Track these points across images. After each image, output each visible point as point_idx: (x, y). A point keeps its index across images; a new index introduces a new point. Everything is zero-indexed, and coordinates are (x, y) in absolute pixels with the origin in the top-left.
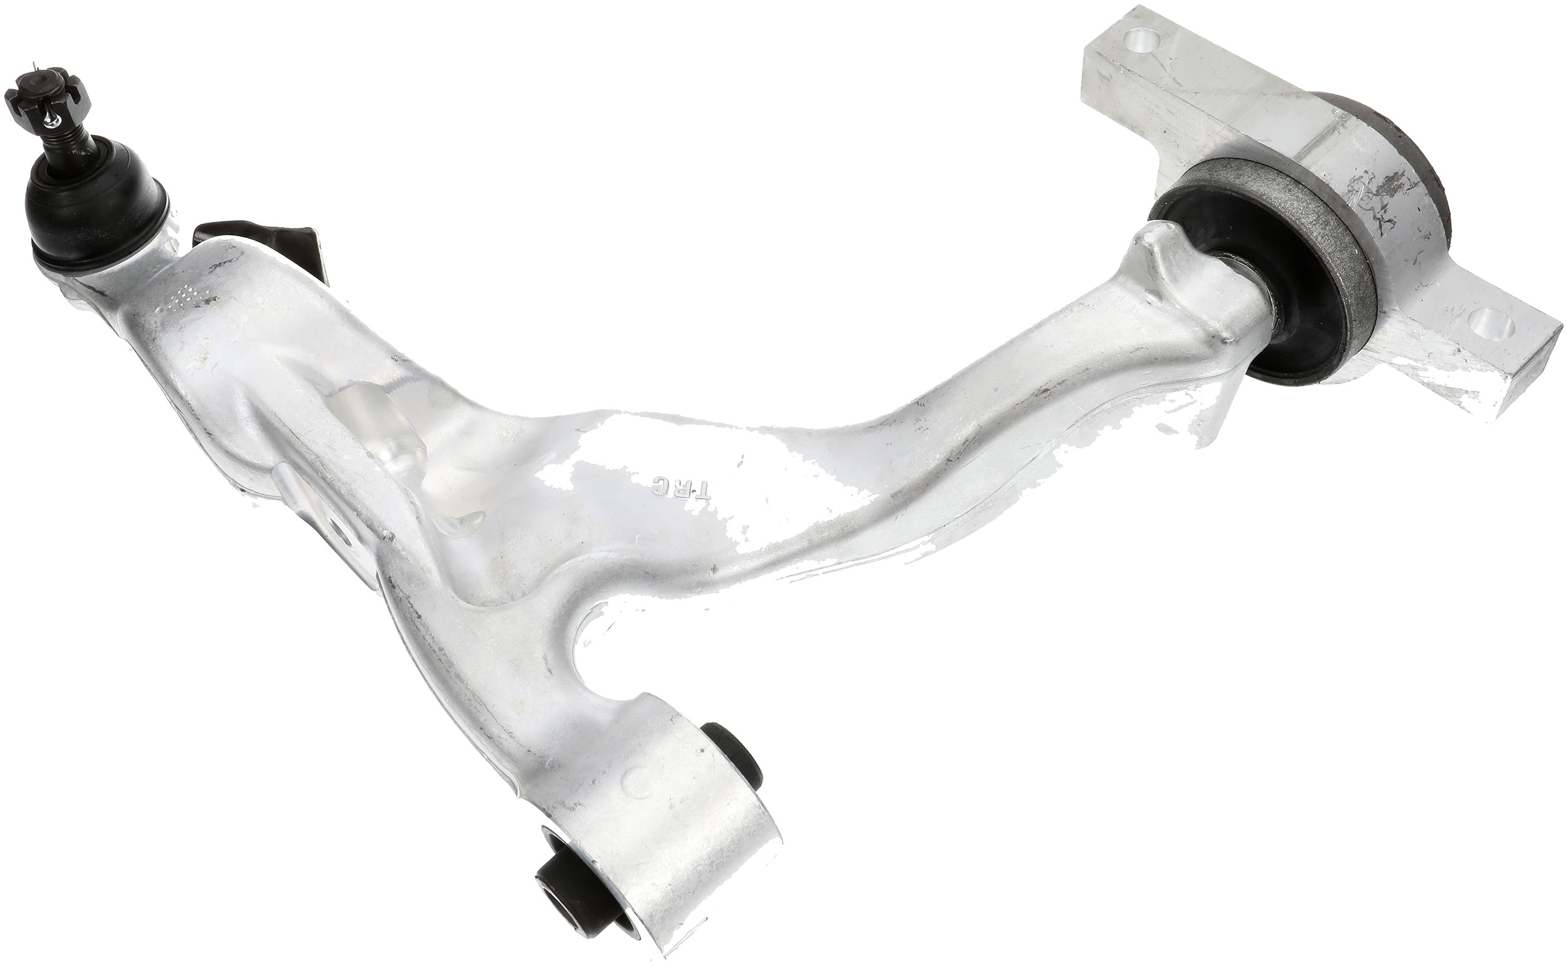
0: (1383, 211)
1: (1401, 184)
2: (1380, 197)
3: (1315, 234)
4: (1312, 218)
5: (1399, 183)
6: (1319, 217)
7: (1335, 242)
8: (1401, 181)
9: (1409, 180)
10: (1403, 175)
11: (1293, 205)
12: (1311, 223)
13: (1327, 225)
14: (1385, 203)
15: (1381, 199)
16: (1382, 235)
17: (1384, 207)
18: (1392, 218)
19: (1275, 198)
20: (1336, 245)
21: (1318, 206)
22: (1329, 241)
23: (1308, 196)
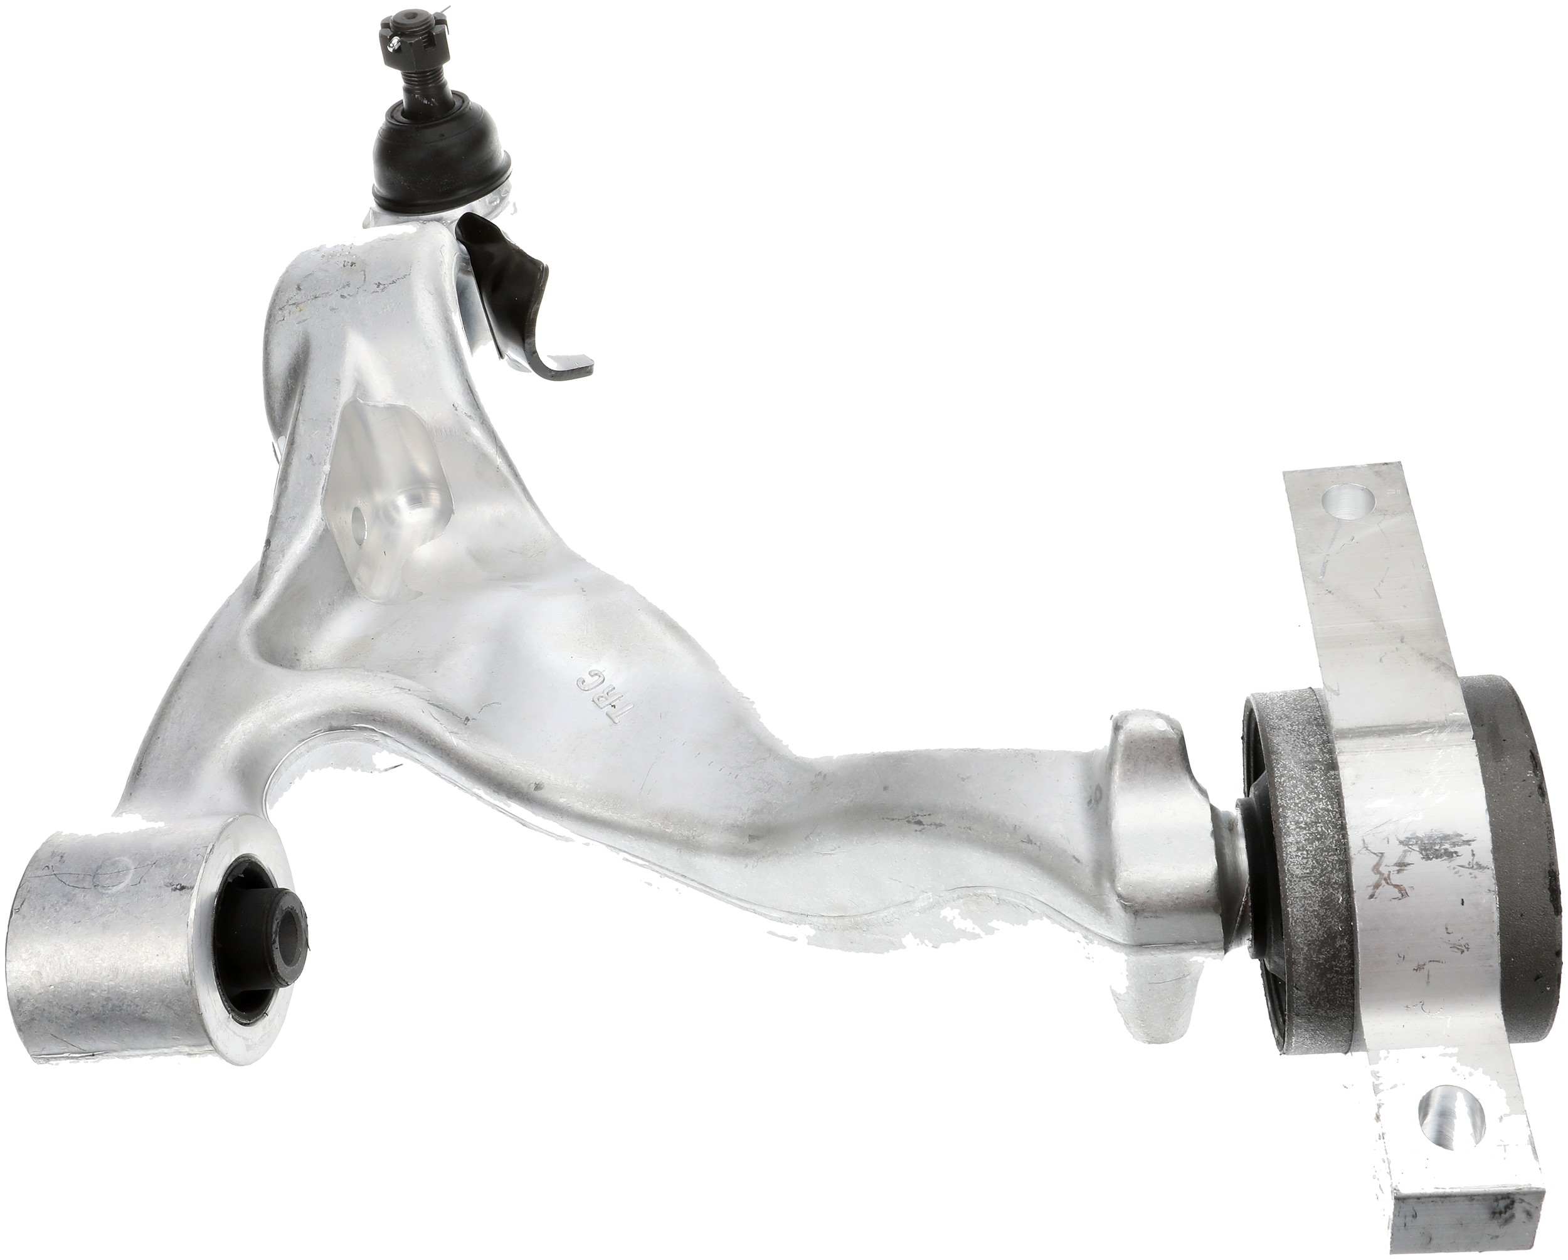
0: (1398, 868)
1: (1456, 852)
2: (1407, 848)
3: (1291, 839)
4: (1306, 818)
5: (1452, 850)
6: (1316, 823)
7: (1313, 867)
8: (1457, 849)
9: (1473, 855)
10: (1468, 842)
11: (1296, 787)
12: (1297, 823)
13: (1318, 840)
14: (1407, 860)
15: (1405, 851)
16: (1372, 896)
17: (1402, 865)
18: (1406, 886)
19: (1285, 767)
20: (1311, 872)
21: (1328, 811)
22: (1305, 861)
23: (1326, 790)
